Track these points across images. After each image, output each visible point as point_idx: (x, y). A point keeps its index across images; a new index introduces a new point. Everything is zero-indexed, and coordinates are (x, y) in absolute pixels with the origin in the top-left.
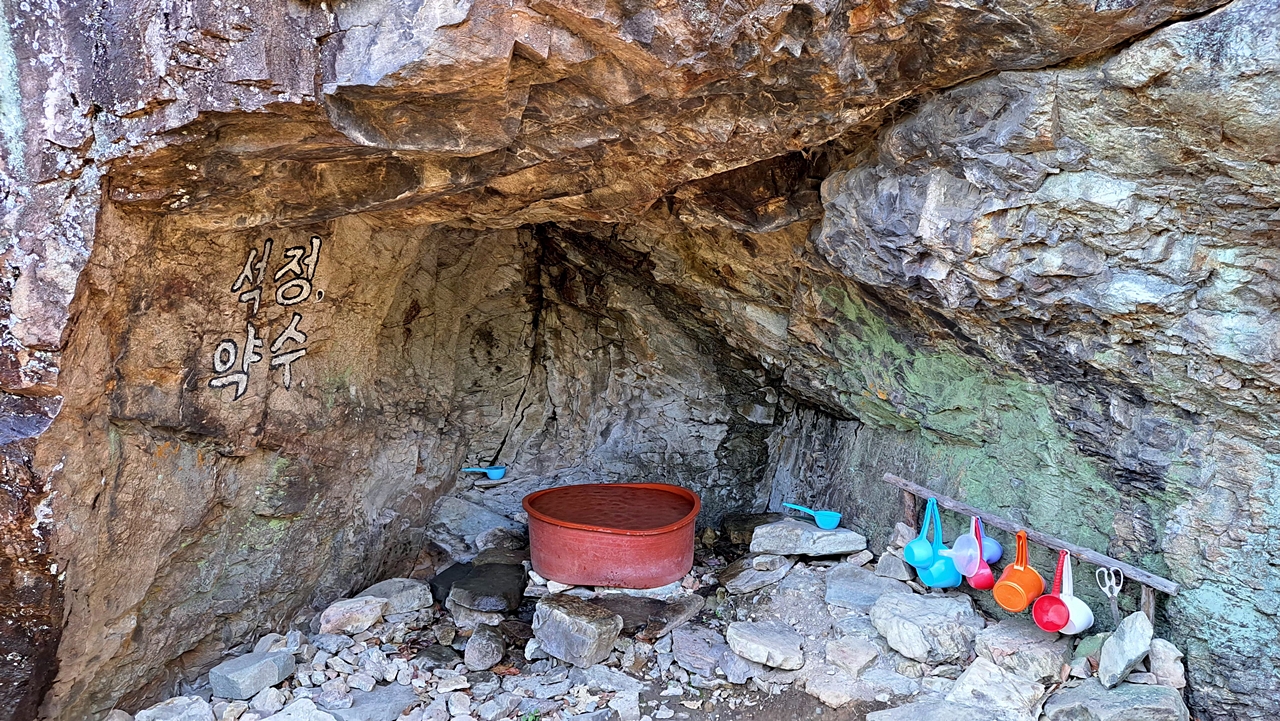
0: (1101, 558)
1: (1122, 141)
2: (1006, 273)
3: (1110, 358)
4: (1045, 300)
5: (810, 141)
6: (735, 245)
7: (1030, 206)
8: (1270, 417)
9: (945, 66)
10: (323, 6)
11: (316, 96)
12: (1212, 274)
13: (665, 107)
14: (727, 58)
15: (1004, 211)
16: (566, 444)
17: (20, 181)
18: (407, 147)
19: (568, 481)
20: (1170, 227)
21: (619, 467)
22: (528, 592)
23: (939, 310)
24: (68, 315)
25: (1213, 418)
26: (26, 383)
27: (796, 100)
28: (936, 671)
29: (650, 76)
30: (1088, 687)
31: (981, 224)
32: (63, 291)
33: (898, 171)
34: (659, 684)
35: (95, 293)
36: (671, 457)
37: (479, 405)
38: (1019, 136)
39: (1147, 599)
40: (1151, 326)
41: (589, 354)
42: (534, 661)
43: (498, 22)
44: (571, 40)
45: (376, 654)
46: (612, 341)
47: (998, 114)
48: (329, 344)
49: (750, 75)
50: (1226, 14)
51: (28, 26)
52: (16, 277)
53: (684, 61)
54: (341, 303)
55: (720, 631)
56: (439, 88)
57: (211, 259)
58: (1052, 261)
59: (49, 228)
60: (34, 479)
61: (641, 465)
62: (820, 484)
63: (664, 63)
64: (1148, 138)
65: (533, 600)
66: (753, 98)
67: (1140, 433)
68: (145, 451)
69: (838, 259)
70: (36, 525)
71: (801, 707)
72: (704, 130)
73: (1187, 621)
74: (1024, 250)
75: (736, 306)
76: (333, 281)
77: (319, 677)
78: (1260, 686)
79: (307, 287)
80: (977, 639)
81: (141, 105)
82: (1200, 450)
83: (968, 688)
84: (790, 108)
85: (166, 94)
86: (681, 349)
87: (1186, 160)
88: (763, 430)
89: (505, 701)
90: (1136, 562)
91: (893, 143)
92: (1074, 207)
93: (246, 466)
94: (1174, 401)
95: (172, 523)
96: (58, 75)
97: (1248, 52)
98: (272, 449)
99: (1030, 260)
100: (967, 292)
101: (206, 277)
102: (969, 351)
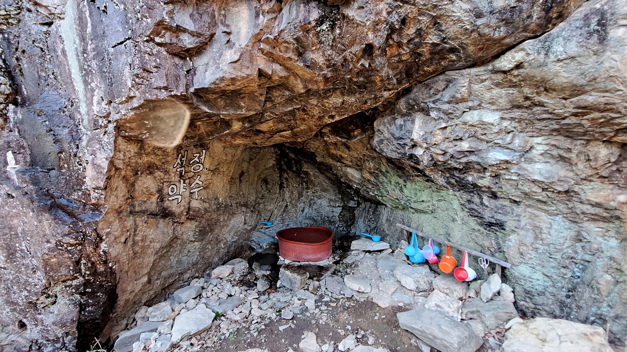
0: (479, 254)
1: (497, 95)
2: (447, 151)
3: (485, 181)
4: (461, 161)
5: (371, 105)
6: (343, 148)
7: (456, 125)
8: (552, 203)
9: (424, 71)
10: (188, 59)
11: (187, 92)
12: (532, 147)
13: (316, 94)
14: (340, 70)
15: (446, 128)
16: (291, 214)
17: (88, 130)
18: (224, 113)
19: (292, 226)
20: (514, 130)
21: (308, 221)
22: (279, 263)
23: (418, 166)
24: (106, 177)
25: (527, 203)
26: (93, 201)
27: (365, 88)
28: (420, 294)
29: (311, 81)
30: (477, 301)
31: (437, 132)
32: (103, 168)
33: (403, 115)
34: (322, 297)
35: (117, 169)
36: (324, 218)
37: (264, 202)
38: (453, 97)
39: (498, 269)
40: (504, 169)
41: (297, 186)
42: (280, 288)
43: (252, 60)
44: (280, 67)
45: (229, 285)
46: (304, 181)
47: (444, 89)
48: (212, 185)
49: (349, 77)
50: (551, 34)
51: (87, 74)
52: (87, 163)
53: (323, 72)
54: (215, 171)
55: (342, 277)
56: (231, 88)
57: (164, 157)
58: (465, 146)
59: (98, 146)
60: (98, 235)
61: (315, 221)
62: (373, 226)
63: (315, 74)
64: (509, 93)
65: (280, 266)
66: (349, 89)
67: (495, 209)
68: (145, 222)
69: (381, 149)
70: (102, 250)
71: (371, 307)
72: (331, 102)
73: (515, 278)
74: (454, 142)
75: (344, 169)
76: (211, 164)
77: (209, 294)
78: (545, 302)
79: (202, 166)
80: (433, 282)
81: (124, 99)
82: (520, 215)
83: (434, 303)
84: (364, 92)
85: (132, 94)
86: (326, 183)
87: (525, 101)
88: (353, 209)
89: (270, 303)
90: (493, 255)
91: (402, 104)
92: (475, 124)
93: (184, 225)
94: (510, 197)
95: (158, 246)
96: (97, 91)
97: (562, 49)
98: (193, 219)
99: (456, 146)
100: (430, 159)
101: (163, 163)
102: (427, 181)
